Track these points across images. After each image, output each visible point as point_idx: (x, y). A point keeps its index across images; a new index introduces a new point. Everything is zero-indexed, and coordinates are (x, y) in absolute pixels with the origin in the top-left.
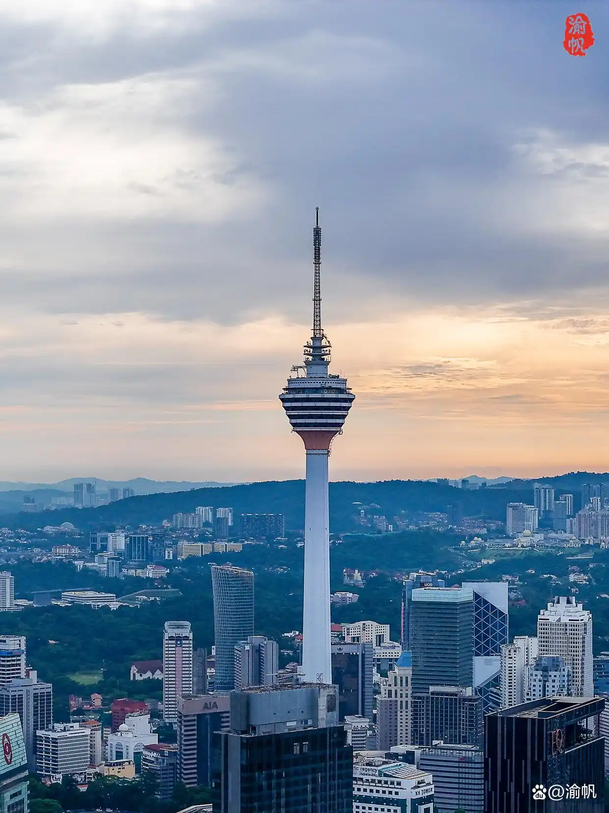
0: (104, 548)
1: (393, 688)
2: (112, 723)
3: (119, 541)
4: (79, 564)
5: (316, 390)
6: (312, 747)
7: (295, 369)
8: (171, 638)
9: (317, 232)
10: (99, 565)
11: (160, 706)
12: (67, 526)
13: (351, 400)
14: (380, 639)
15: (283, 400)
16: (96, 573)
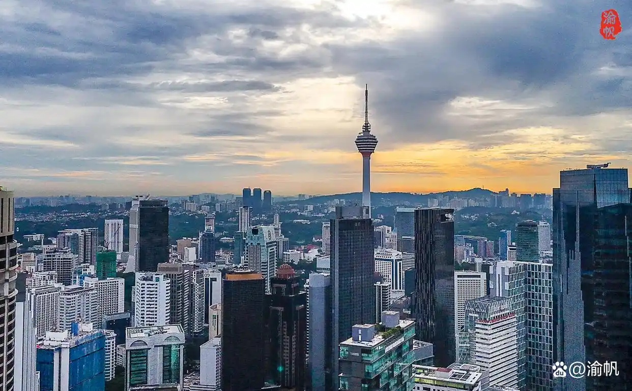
0: (307, 209)
1: (391, 239)
2: (306, 251)
3: (311, 208)
4: (299, 213)
5: (366, 139)
6: (361, 224)
7: (360, 134)
8: (325, 227)
9: (367, 91)
10: (305, 213)
11: (321, 249)
12: (296, 205)
13: (377, 142)
14: (388, 231)
15: (356, 142)
16: (305, 216)
